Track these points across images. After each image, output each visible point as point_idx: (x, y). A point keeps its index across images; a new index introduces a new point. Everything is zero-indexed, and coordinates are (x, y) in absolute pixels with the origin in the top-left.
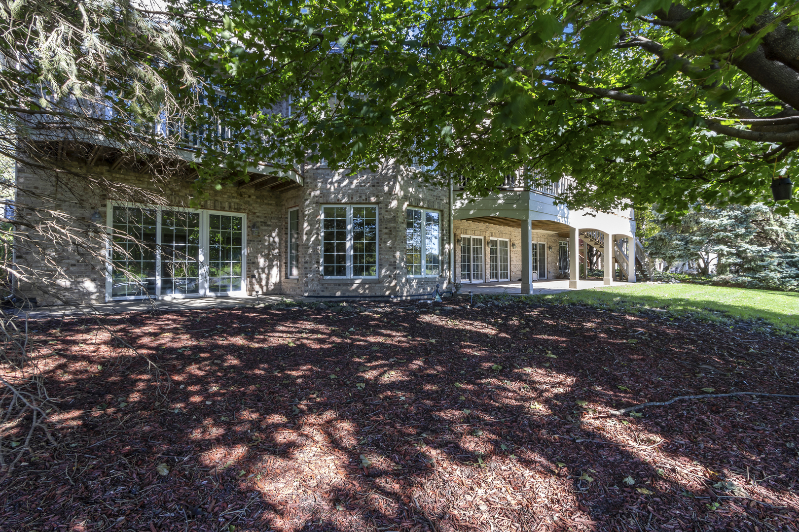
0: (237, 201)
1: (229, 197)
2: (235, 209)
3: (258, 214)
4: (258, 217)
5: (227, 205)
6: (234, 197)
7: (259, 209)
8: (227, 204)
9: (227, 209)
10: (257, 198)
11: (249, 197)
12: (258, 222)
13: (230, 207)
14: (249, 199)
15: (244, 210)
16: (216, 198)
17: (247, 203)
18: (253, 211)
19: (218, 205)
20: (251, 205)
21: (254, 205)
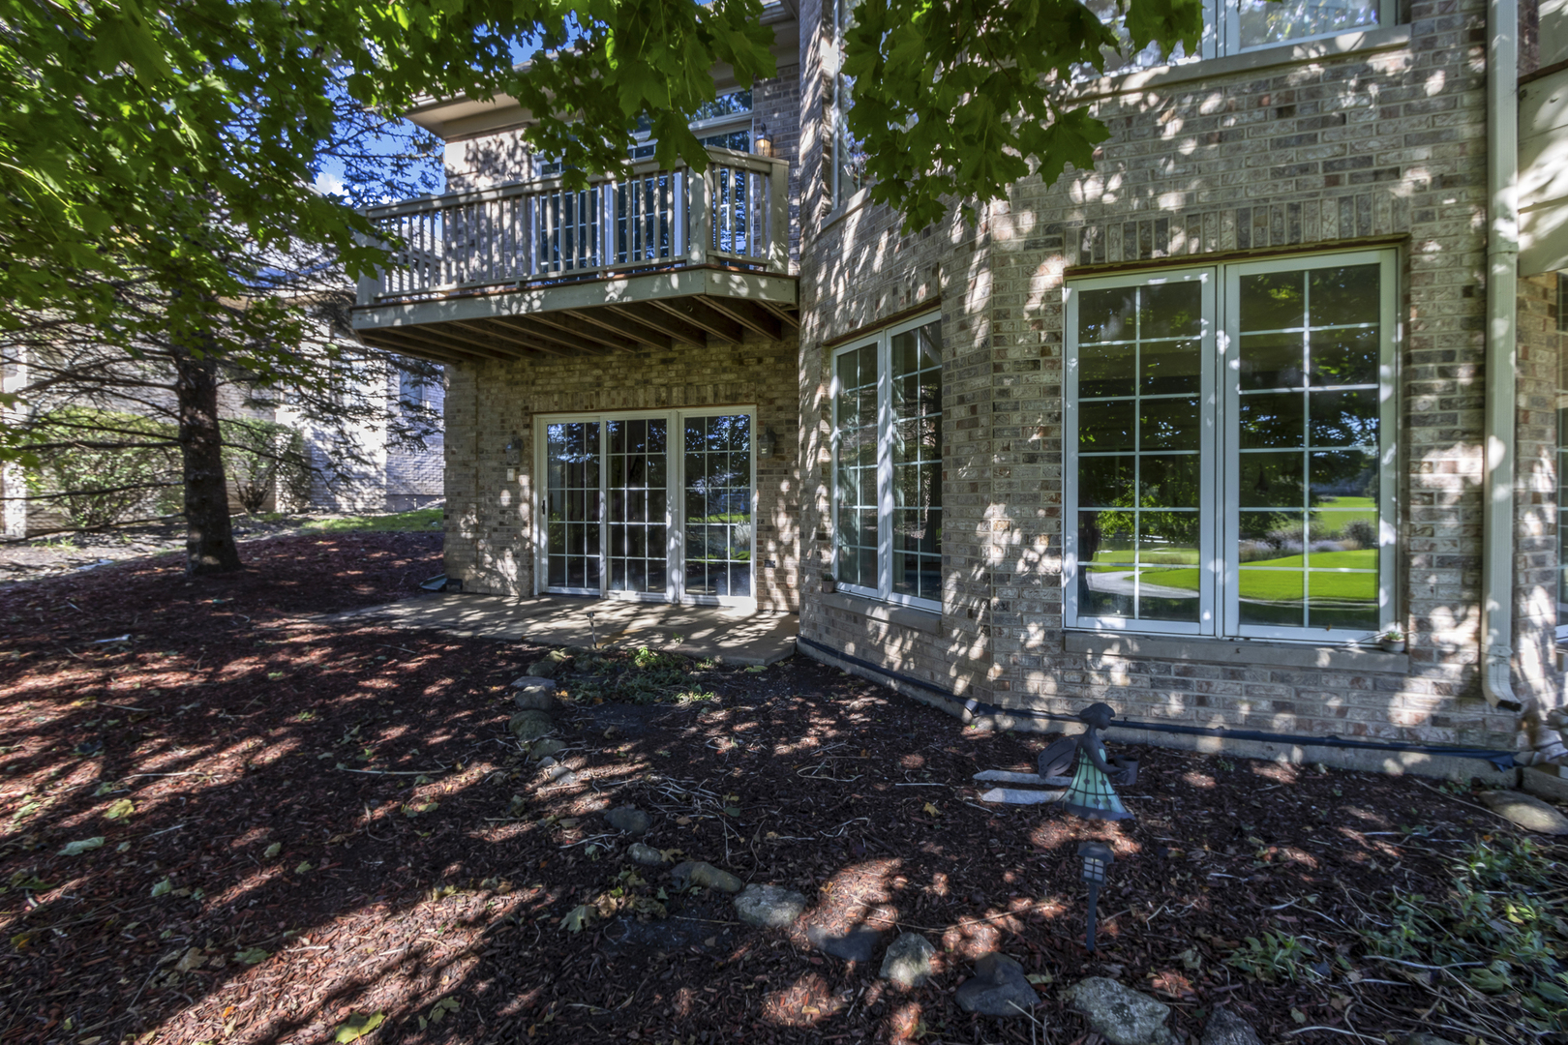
0: (731, 376)
1: (715, 371)
2: (727, 397)
3: (779, 403)
4: (780, 409)
5: (709, 390)
6: (725, 370)
7: (782, 387)
8: (710, 388)
9: (710, 400)
10: (779, 359)
11: (760, 361)
12: (779, 423)
13: (716, 395)
14: (758, 368)
15: (747, 396)
16: (689, 379)
17: (756, 378)
18: (769, 395)
19: (693, 394)
20: (764, 381)
21: (771, 381)
